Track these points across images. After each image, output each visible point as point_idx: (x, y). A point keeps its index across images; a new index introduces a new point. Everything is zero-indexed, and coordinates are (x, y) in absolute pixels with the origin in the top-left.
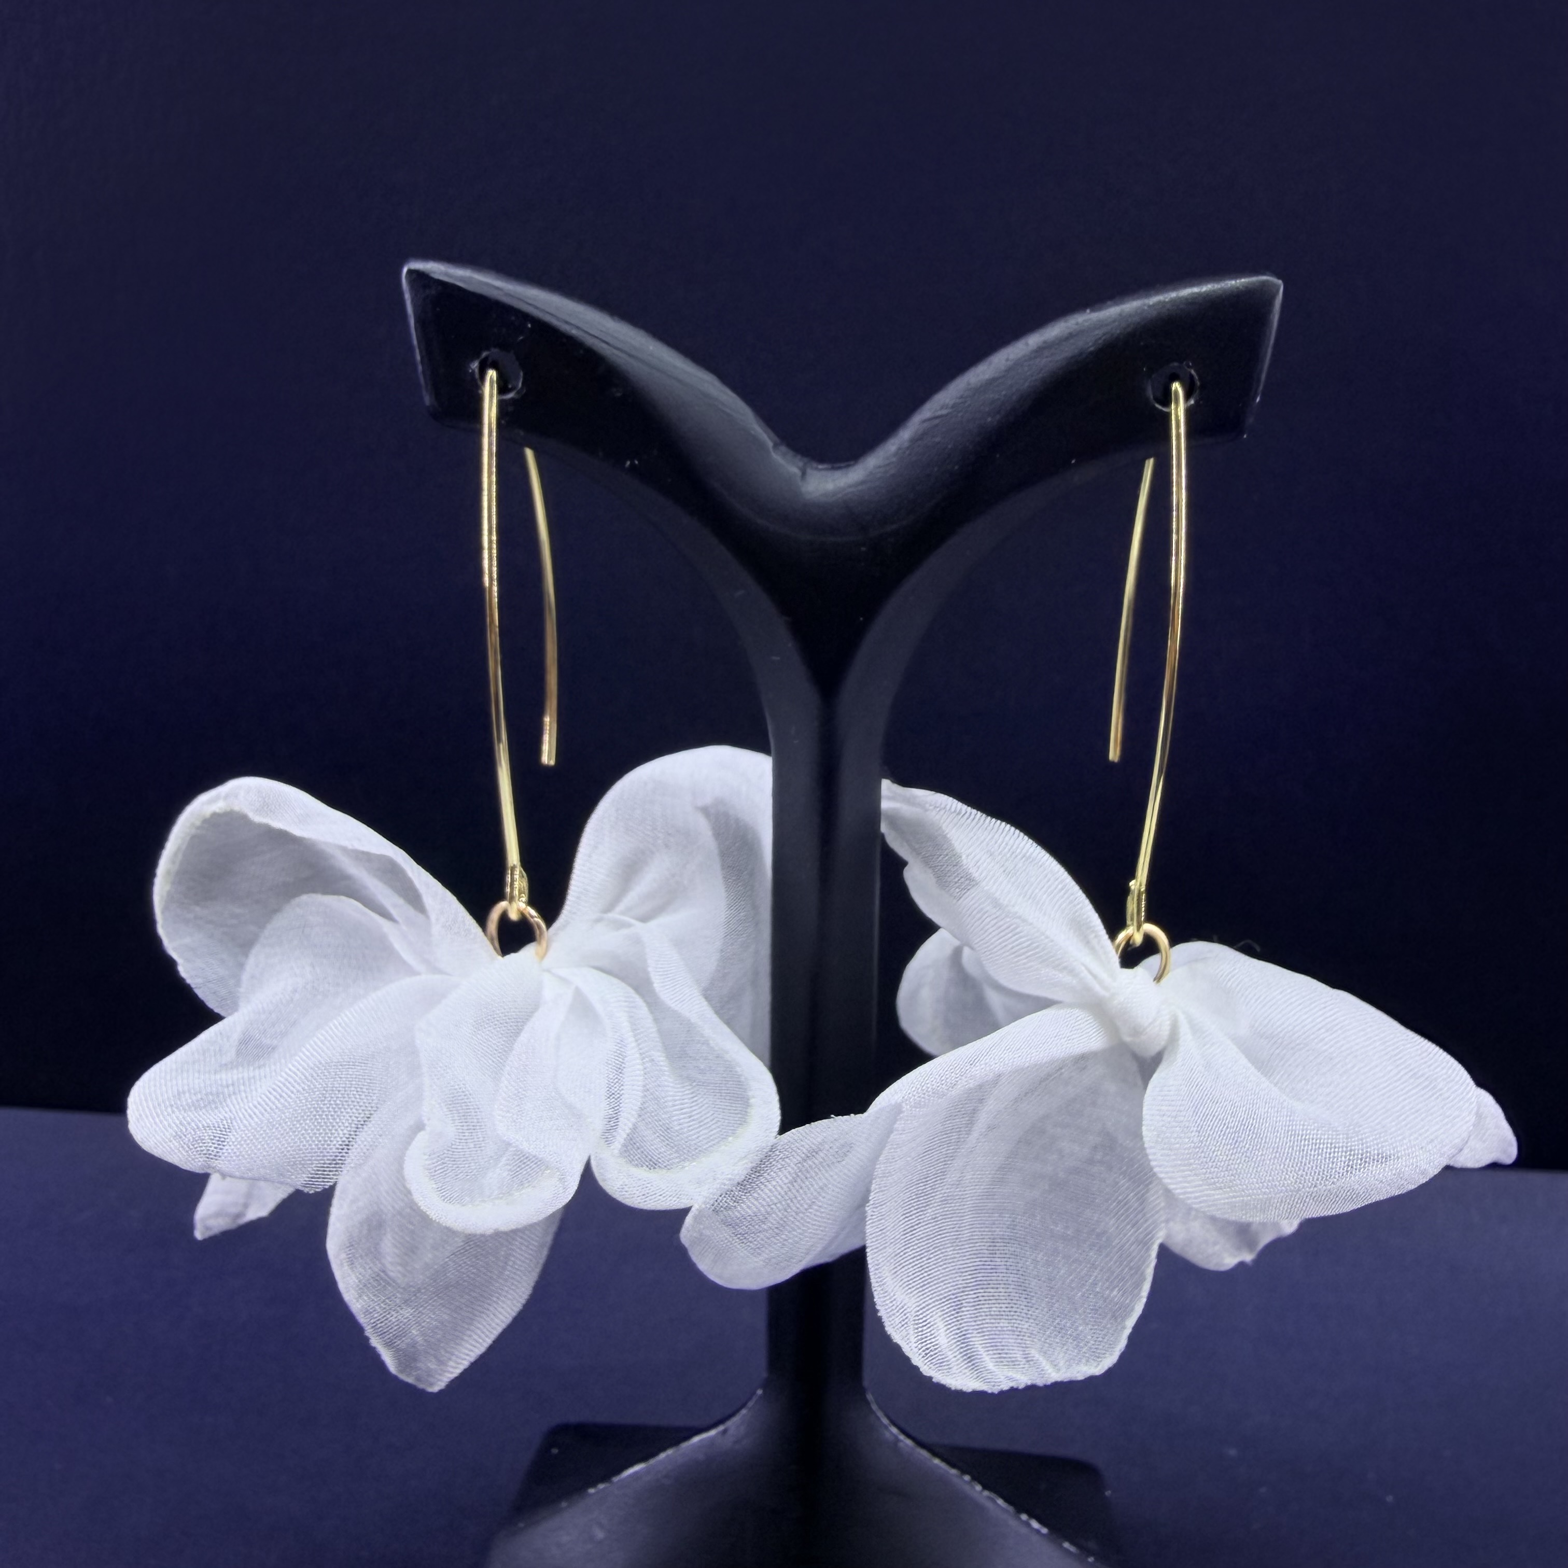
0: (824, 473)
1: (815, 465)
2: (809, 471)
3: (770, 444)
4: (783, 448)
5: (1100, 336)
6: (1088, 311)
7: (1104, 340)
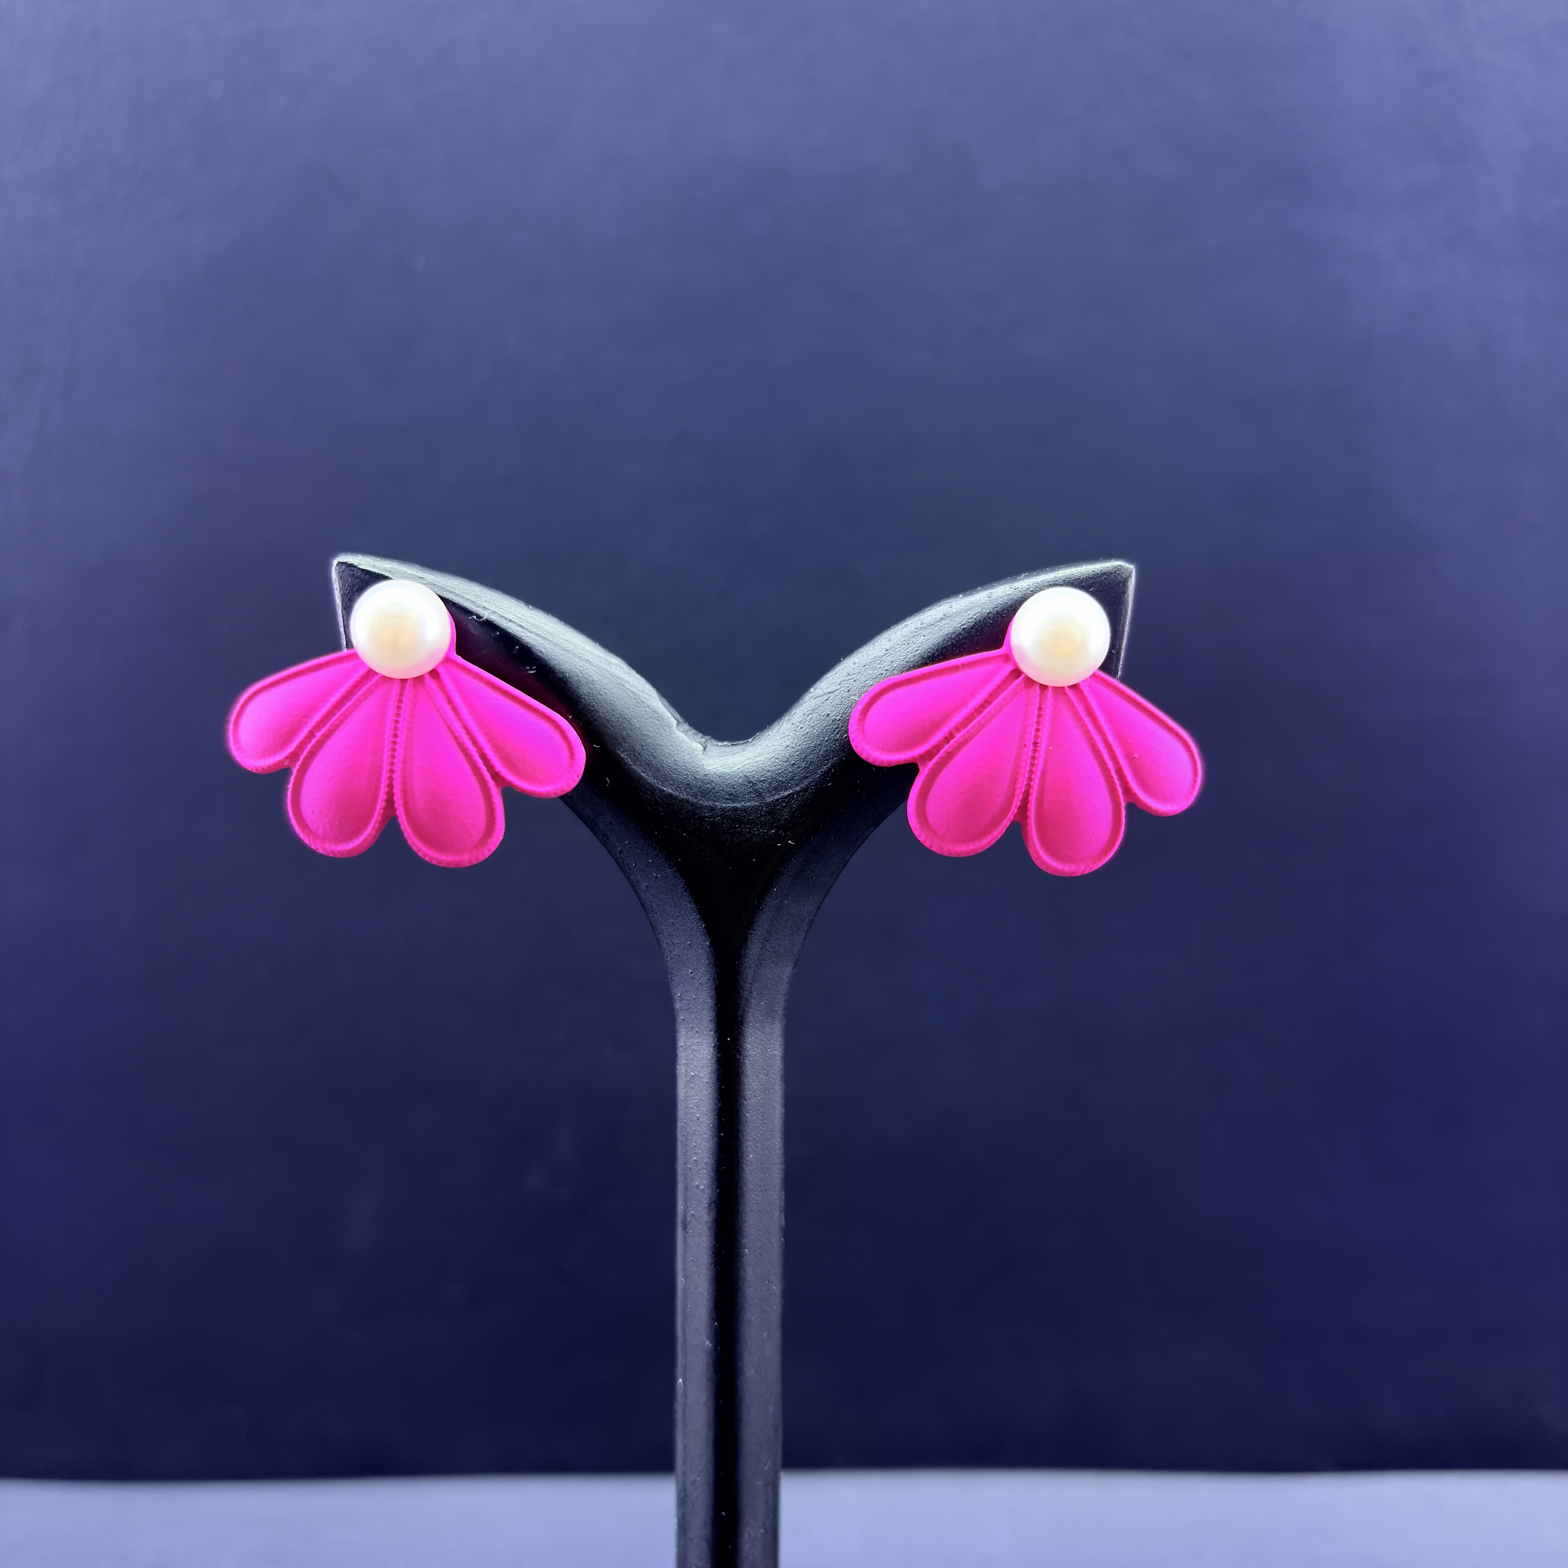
0: (724, 749)
1: (715, 742)
2: (709, 746)
3: (675, 722)
4: (686, 726)
5: (970, 616)
6: (961, 596)
7: (975, 619)
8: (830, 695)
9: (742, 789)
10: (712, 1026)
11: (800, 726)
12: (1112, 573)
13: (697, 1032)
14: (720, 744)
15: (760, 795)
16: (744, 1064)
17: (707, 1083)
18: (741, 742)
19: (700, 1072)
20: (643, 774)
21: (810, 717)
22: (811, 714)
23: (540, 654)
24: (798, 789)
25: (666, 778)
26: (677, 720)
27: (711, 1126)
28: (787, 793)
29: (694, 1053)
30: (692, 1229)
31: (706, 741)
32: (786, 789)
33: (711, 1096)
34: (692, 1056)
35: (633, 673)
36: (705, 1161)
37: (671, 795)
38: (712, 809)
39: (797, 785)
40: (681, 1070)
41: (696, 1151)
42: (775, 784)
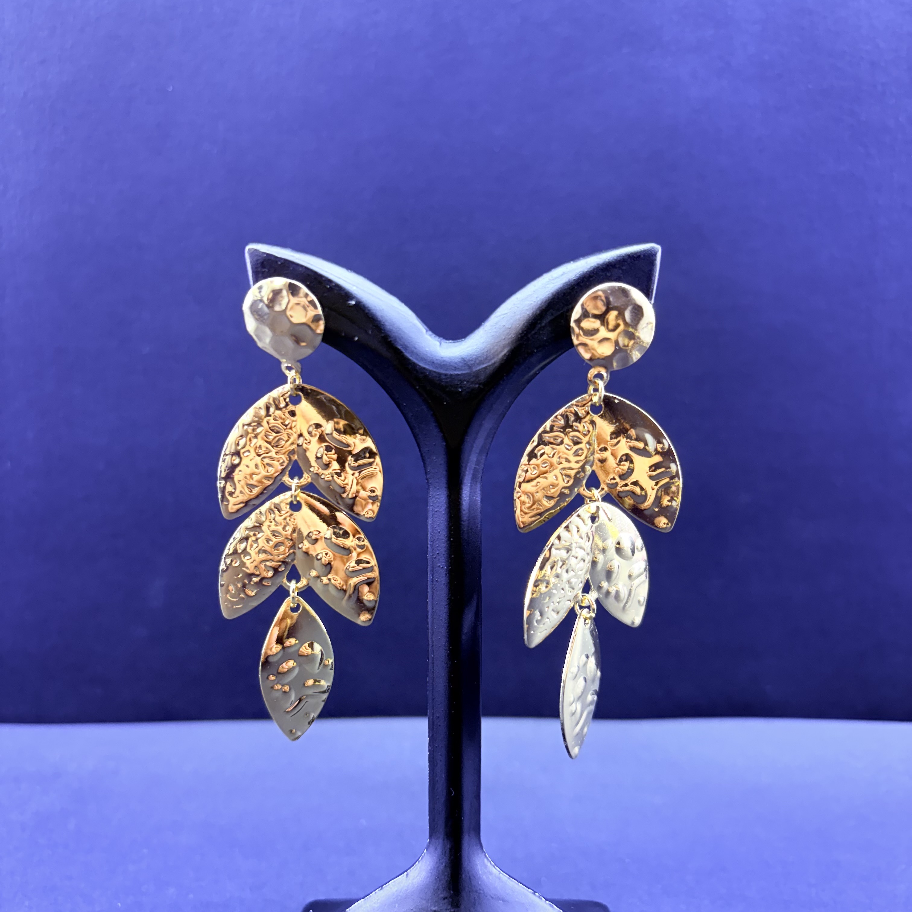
8: (505, 315)
9: (461, 365)
10: (446, 486)
11: (490, 331)
12: (649, 250)
13: (438, 489)
14: (448, 342)
15: (470, 367)
16: (463, 504)
17: (444, 514)
18: (459, 341)
19: (440, 509)
20: (411, 358)
21: (495, 327)
22: (495, 325)
23: (355, 295)
24: (490, 364)
25: (423, 359)
26: (426, 329)
27: (446, 535)
28: (484, 366)
29: (437, 499)
30: (436, 588)
31: (441, 340)
32: (483, 364)
33: (446, 521)
34: (435, 501)
35: (403, 305)
36: (443, 553)
37: (424, 368)
38: (446, 375)
39: (489, 362)
40: (430, 508)
41: (438, 548)
42: (477, 361)
